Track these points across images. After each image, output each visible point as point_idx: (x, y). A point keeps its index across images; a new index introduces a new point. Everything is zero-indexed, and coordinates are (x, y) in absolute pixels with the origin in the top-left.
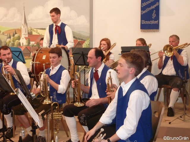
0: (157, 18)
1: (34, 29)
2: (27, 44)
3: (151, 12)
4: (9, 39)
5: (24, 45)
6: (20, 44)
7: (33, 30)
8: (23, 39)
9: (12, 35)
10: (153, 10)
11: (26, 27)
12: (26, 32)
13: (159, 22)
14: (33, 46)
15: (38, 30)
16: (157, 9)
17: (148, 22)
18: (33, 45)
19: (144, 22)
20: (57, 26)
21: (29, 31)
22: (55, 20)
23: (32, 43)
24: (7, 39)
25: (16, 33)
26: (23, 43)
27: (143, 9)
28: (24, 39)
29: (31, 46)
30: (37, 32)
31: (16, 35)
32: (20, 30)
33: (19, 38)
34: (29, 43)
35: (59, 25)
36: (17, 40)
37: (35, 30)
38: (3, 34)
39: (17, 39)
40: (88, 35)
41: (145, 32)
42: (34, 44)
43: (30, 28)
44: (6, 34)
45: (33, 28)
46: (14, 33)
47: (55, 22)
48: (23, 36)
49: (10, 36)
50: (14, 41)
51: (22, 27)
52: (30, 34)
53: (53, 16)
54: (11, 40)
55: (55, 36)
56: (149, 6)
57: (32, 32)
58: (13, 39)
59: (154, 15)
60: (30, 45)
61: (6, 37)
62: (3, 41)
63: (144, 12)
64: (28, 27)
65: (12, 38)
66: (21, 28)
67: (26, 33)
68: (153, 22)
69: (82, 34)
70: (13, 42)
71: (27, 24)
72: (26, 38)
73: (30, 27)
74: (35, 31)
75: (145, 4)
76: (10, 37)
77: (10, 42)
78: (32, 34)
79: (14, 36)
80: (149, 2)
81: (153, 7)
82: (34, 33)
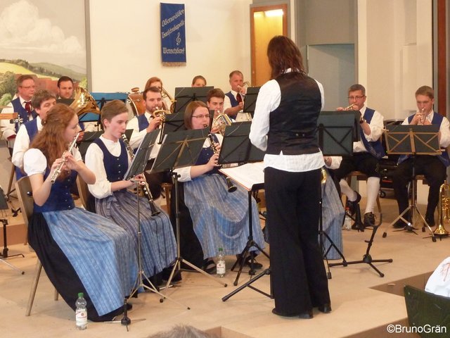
0: (183, 45)
3: (174, 34)
10: (176, 32)
13: (185, 52)
16: (182, 30)
17: (171, 51)
19: (167, 51)
27: (163, 29)
40: (84, 72)
41: (168, 66)
56: (170, 25)
59: (178, 40)
63: (166, 35)
68: (177, 51)
75: (166, 22)
80: (172, 19)
81: (176, 28)
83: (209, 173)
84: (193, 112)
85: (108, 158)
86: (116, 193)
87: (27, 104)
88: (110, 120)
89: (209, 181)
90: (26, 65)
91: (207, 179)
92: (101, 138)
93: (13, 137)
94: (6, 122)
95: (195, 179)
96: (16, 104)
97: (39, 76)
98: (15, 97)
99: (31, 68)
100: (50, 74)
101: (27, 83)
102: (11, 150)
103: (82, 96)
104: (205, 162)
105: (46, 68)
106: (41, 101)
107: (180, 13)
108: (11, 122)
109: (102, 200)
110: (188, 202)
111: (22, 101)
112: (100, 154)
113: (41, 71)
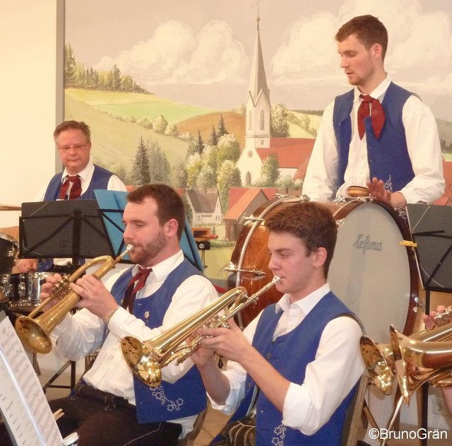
1: (296, 114)
2: (265, 178)
4: (197, 154)
5: (253, 181)
6: (236, 176)
7: (293, 117)
8: (250, 155)
9: (207, 137)
11: (263, 105)
12: (262, 128)
14: (289, 186)
15: (310, 116)
18: (291, 184)
20: (367, 101)
21: (277, 123)
22: (360, 73)
23: (286, 174)
24: (188, 156)
25: (223, 132)
26: (249, 174)
28: (256, 156)
29: (283, 186)
30: (307, 128)
31: (225, 141)
32: (240, 119)
33: (235, 154)
34: (274, 175)
35: (378, 93)
36: (227, 162)
37: (300, 116)
38: (176, 132)
39: (225, 158)
42: (295, 179)
43: (279, 110)
44: (187, 135)
45: (290, 109)
46: (217, 131)
47: (360, 83)
48: (250, 145)
49: (201, 142)
50: (214, 165)
51: (249, 106)
52: (279, 134)
53: (348, 54)
54: (206, 162)
55: (359, 148)
57: (286, 127)
58: (213, 155)
60: (278, 182)
61: (186, 146)
62: (172, 162)
64: (273, 105)
65: (208, 150)
66: (244, 110)
67: (261, 132)
70: (209, 170)
71: (267, 93)
72: (262, 152)
73: (282, 106)
74: (297, 123)
76: (200, 149)
77: (200, 168)
78: (286, 135)
79: (215, 142)
82: (295, 132)
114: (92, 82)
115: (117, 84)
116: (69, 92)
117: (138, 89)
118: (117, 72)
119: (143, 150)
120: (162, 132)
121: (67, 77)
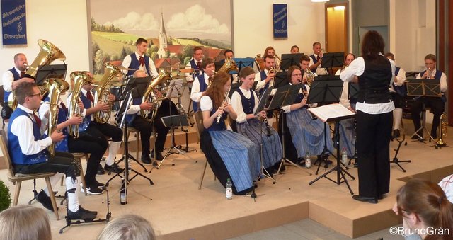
0: (286, 28)
2: (166, 56)
3: (281, 21)
5: (163, 57)
6: (158, 55)
7: (173, 39)
8: (161, 50)
10: (282, 20)
11: (164, 36)
12: (165, 42)
13: (287, 31)
14: (173, 57)
15: (178, 39)
16: (286, 19)
17: (279, 31)
19: (277, 31)
21: (169, 41)
23: (172, 54)
25: (152, 44)
26: (161, 55)
27: (275, 19)
28: (163, 50)
30: (177, 42)
31: (153, 46)
32: (158, 40)
33: (157, 49)
34: (169, 55)
36: (154, 52)
37: (175, 39)
40: (230, 44)
41: (277, 39)
42: (175, 55)
43: (169, 38)
45: (172, 37)
48: (161, 47)
51: (160, 37)
52: (170, 44)
56: (279, 16)
57: (172, 42)
59: (283, 25)
63: (276, 22)
64: (167, 36)
67: (165, 44)
68: (283, 31)
69: (224, 43)
71: (165, 33)
72: (165, 49)
74: (175, 41)
75: (276, 15)
78: (172, 44)
79: (150, 47)
80: (280, 13)
81: (282, 18)
82: (174, 43)
83: (301, 108)
84: (292, 72)
85: (244, 99)
86: (249, 120)
87: (199, 63)
88: (245, 78)
89: (301, 112)
90: (198, 40)
91: (300, 111)
92: (240, 88)
93: (192, 82)
94: (188, 74)
95: (293, 111)
96: (192, 63)
97: (205, 47)
98: (192, 59)
99: (201, 42)
100: (211, 45)
101: (198, 51)
102: (190, 89)
103: (229, 61)
104: (299, 102)
105: (209, 42)
106: (206, 65)
107: (284, 9)
108: (190, 74)
109: (240, 124)
110: (289, 125)
111: (196, 61)
112: (240, 98)
113: (207, 44)
114: (103, 29)
115: (112, 30)
116: (93, 33)
117: (121, 32)
118: (113, 26)
119: (124, 50)
120: (131, 44)
121: (92, 27)
